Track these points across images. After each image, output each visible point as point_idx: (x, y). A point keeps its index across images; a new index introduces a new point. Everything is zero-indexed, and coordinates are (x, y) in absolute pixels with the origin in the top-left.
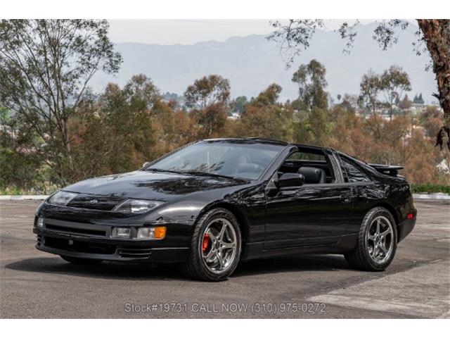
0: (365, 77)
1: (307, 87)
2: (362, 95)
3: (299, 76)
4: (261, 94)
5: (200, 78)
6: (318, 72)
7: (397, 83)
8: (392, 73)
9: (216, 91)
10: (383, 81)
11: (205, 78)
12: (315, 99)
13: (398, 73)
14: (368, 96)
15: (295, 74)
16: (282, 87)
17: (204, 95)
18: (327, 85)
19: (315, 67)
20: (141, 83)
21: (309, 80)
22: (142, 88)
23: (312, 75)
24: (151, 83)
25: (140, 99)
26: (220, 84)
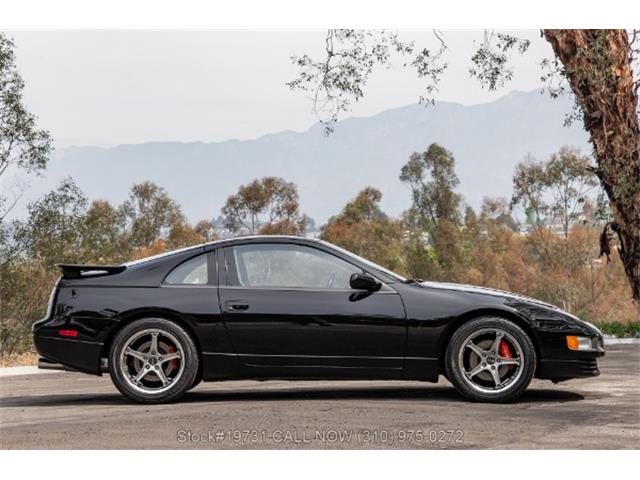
0: (521, 166)
1: (425, 188)
2: (516, 195)
3: (411, 171)
5: (247, 183)
6: (442, 162)
7: (574, 174)
8: (564, 159)
9: (275, 203)
10: (550, 172)
11: (255, 182)
12: (439, 205)
13: (574, 159)
14: (527, 196)
15: (405, 169)
16: (381, 191)
17: (256, 210)
18: (459, 182)
19: (437, 156)
20: (148, 197)
21: (428, 176)
22: (149, 205)
23: (432, 168)
24: (163, 196)
25: (149, 223)
26: (281, 191)
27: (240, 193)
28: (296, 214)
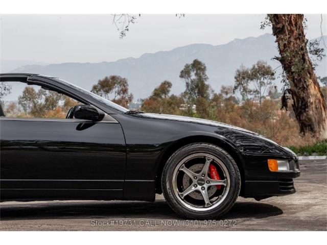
0: (238, 71)
1: (192, 82)
2: (236, 85)
3: (185, 73)
4: (156, 90)
5: (102, 78)
6: (200, 69)
7: (263, 74)
8: (259, 67)
9: (116, 89)
10: (252, 74)
11: (106, 78)
12: (199, 90)
13: (264, 67)
14: (241, 86)
15: (182, 72)
16: (172, 83)
17: (107, 92)
18: (208, 78)
19: (197, 66)
21: (193, 76)
23: (195, 72)
25: (53, 99)
26: (119, 83)
27: (99, 84)
28: (127, 93)
